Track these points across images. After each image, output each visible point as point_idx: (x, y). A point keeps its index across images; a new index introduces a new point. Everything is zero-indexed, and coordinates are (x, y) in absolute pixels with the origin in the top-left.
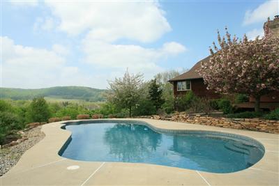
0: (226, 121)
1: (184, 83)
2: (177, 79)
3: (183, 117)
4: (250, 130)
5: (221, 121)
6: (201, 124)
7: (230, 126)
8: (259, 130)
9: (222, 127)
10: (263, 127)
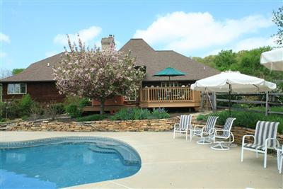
0: (77, 124)
1: (18, 86)
2: (6, 80)
3: (26, 126)
4: (100, 131)
5: (72, 126)
6: (49, 130)
7: (82, 130)
8: (107, 130)
9: (73, 131)
10: (111, 127)
